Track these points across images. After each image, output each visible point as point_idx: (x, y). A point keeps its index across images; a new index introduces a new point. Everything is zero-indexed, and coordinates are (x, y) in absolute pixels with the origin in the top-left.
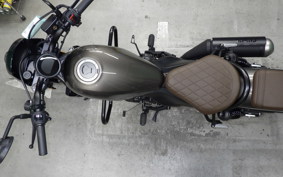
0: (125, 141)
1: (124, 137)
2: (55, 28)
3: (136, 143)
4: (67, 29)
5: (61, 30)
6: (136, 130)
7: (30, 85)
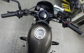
0: (14, 46)
1: (16, 46)
2: (60, 17)
3: (12, 51)
4: (60, 22)
5: (60, 19)
6: (18, 51)
7: (35, 10)
